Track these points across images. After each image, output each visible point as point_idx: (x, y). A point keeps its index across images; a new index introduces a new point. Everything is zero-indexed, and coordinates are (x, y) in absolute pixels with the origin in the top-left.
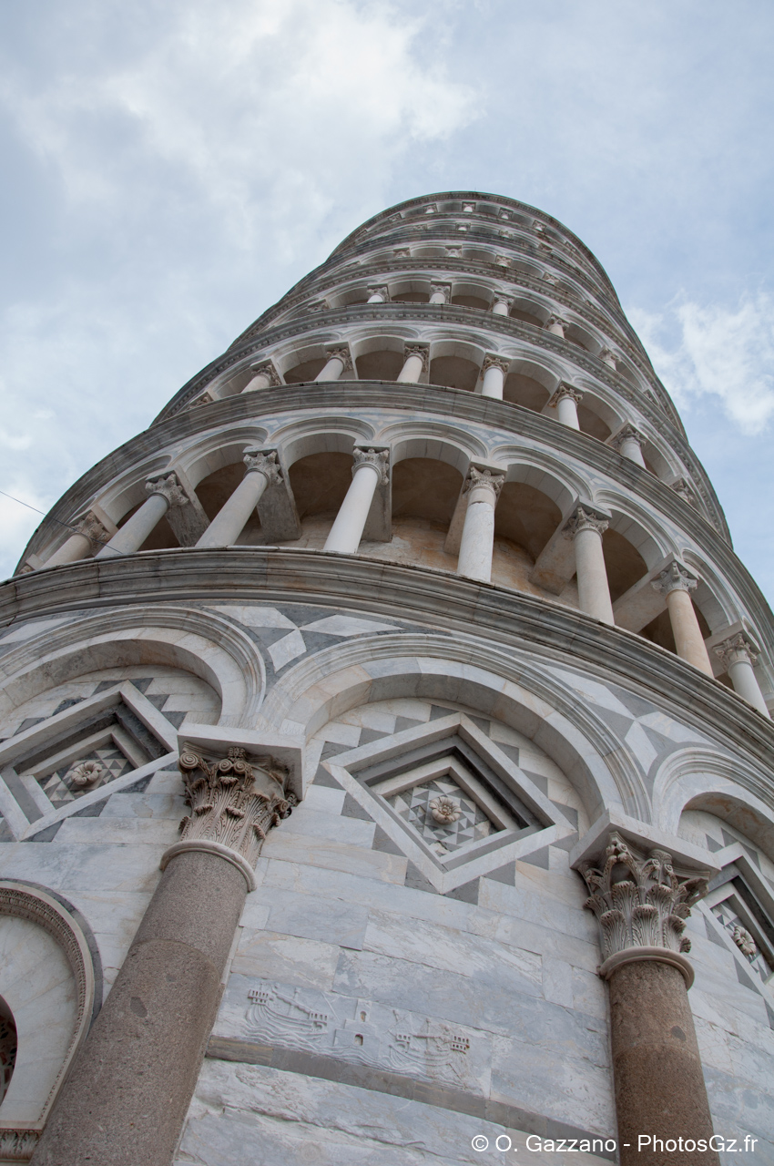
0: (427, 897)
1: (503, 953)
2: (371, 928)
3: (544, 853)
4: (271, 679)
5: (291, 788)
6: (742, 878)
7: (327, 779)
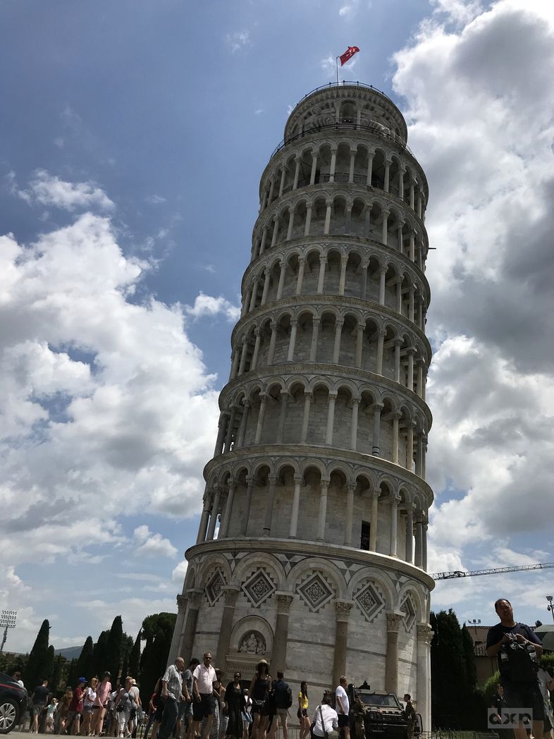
0: (312, 613)
1: (322, 621)
2: (305, 620)
3: (330, 601)
4: (287, 577)
5: (292, 598)
6: (370, 588)
7: (297, 593)
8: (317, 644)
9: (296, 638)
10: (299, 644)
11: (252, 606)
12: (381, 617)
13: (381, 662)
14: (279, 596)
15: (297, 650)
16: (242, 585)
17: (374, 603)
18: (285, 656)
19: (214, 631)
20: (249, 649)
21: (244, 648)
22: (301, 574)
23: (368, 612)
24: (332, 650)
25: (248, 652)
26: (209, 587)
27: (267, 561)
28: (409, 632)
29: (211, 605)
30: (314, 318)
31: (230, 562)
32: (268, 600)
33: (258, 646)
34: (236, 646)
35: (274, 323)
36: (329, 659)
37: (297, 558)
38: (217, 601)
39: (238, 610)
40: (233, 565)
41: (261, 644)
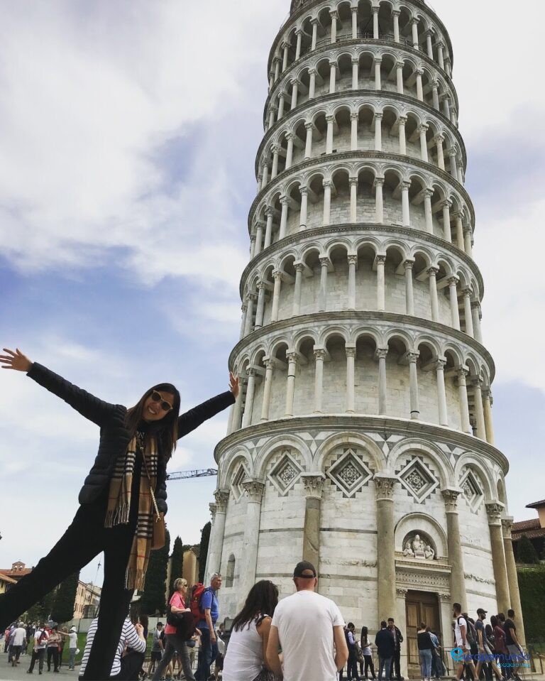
0: (473, 515)
1: (481, 524)
2: (469, 522)
3: (482, 502)
8: (482, 549)
9: (468, 542)
10: (468, 549)
11: (415, 502)
14: (444, 492)
15: (469, 556)
16: (397, 473)
18: (461, 564)
19: (362, 528)
24: (490, 556)
27: (427, 449)
31: (380, 445)
32: (432, 495)
34: (399, 548)
36: (491, 567)
37: (458, 451)
38: (360, 490)
39: (398, 504)
40: (386, 448)
41: (429, 547)
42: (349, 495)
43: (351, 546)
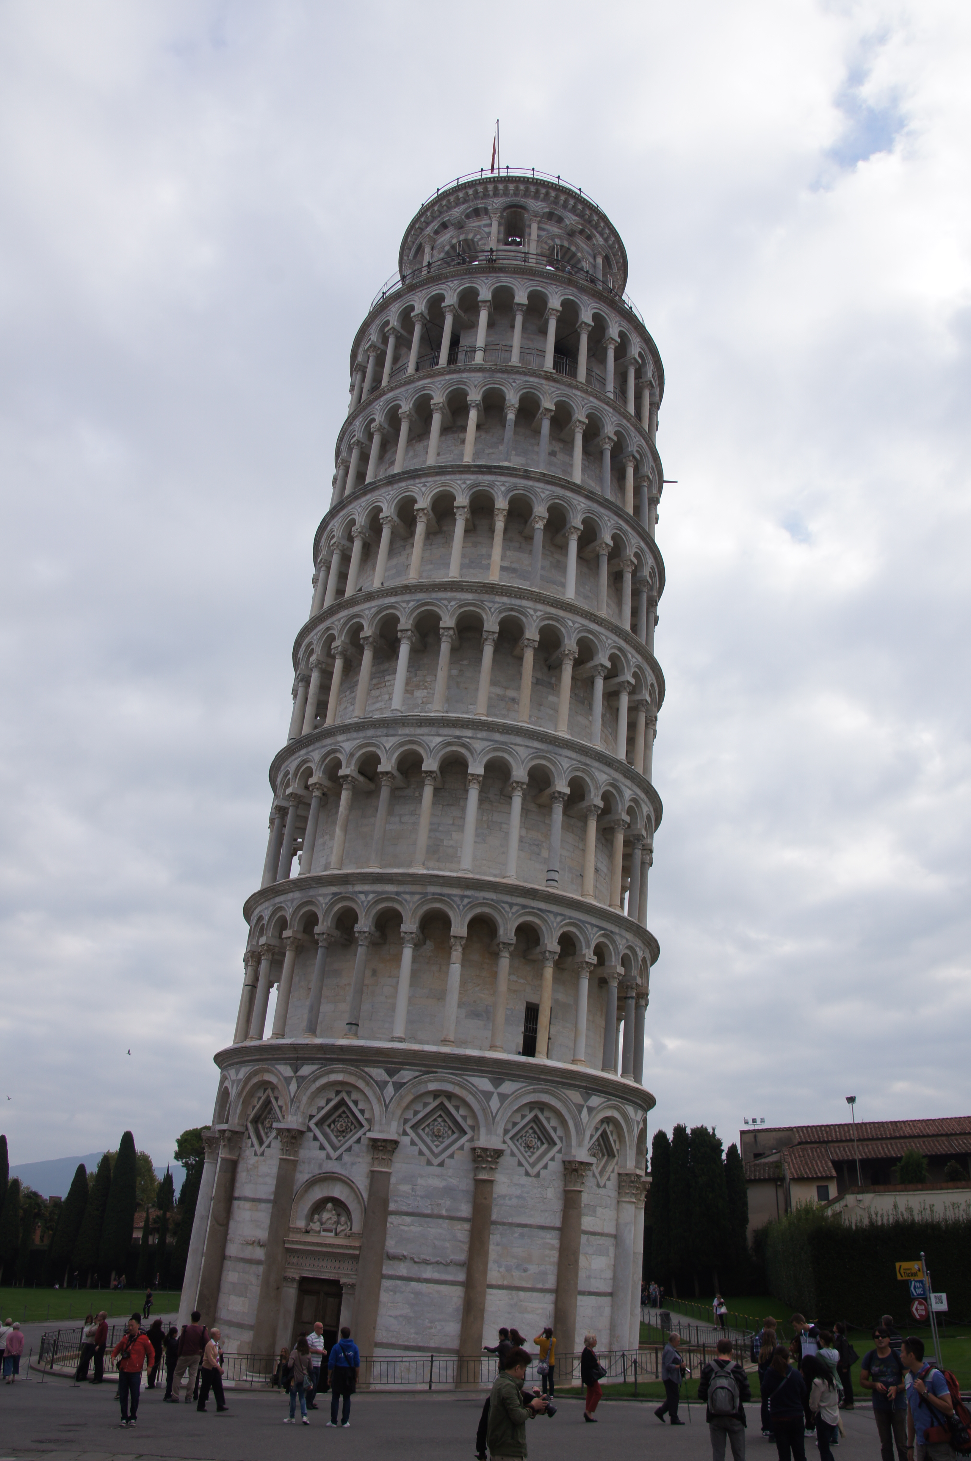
0: (431, 1168)
1: (450, 1179)
2: (419, 1179)
3: (463, 1145)
4: (387, 1107)
5: (396, 1143)
6: (536, 1120)
7: (405, 1133)
8: (441, 1217)
9: (405, 1209)
10: (408, 1219)
11: (328, 1157)
12: (555, 1167)
13: (552, 1239)
14: (374, 1141)
15: (406, 1228)
16: (310, 1120)
17: (543, 1143)
18: (385, 1240)
19: (264, 1197)
20: (324, 1226)
21: (316, 1226)
22: (412, 1101)
23: (531, 1160)
24: (467, 1226)
25: (323, 1233)
26: (256, 1120)
27: (352, 1080)
28: (604, 1186)
29: (259, 1153)
30: (442, 624)
31: (288, 1080)
32: (356, 1147)
33: (338, 1223)
34: (301, 1224)
35: (368, 631)
36: (461, 1241)
37: (406, 1075)
38: (269, 1146)
39: (304, 1162)
40: (293, 1087)
41: (343, 1219)
42: (259, 1151)
43: (252, 1221)
